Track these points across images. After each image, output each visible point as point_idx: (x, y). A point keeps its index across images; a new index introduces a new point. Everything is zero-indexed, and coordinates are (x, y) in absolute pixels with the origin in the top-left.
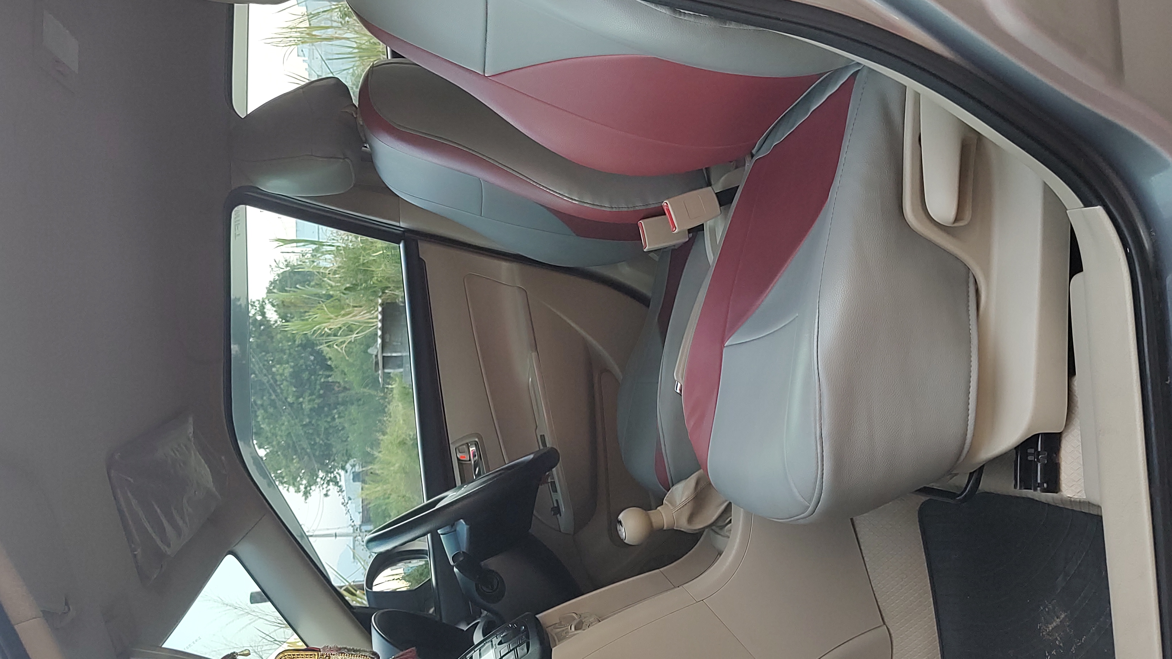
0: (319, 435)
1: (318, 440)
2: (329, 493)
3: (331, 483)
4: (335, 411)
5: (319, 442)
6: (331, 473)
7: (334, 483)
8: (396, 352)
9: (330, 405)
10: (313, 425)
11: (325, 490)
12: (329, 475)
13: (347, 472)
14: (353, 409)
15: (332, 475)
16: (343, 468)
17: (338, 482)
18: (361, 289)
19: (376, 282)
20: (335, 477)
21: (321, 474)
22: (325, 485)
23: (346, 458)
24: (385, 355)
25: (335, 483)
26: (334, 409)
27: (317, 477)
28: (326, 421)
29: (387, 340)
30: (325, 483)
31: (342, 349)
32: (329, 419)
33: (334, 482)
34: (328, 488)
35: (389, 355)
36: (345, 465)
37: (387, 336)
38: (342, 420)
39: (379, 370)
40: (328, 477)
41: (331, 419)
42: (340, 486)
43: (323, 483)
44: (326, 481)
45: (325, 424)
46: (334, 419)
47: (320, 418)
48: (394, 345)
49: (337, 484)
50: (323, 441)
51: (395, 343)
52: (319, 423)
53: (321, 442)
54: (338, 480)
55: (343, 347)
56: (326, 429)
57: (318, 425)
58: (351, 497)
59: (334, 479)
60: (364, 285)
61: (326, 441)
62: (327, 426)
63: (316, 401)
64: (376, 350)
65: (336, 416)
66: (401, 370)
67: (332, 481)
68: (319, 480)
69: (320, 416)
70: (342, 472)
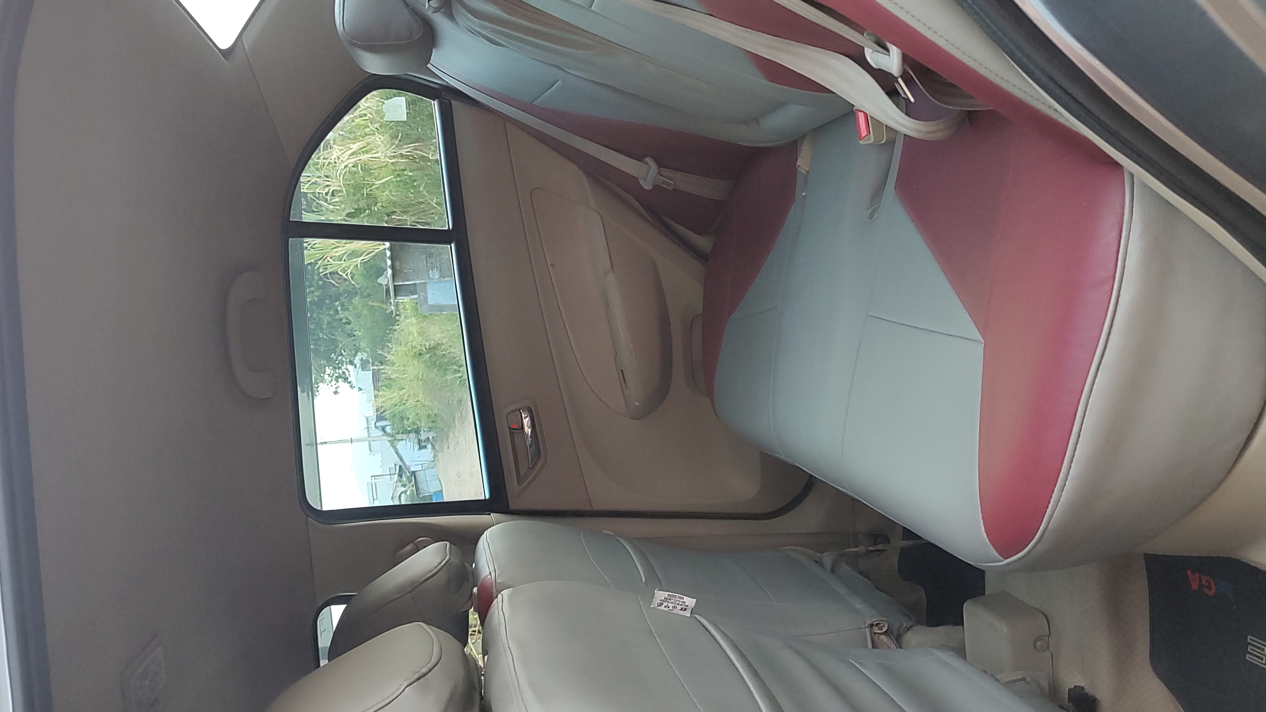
0: (322, 330)
1: (321, 335)
2: (338, 390)
3: (340, 380)
4: (337, 303)
5: (323, 337)
6: (339, 369)
7: (343, 380)
8: (408, 280)
9: (331, 297)
10: (314, 319)
11: (334, 387)
12: (337, 371)
13: (356, 367)
14: (356, 300)
15: (340, 371)
16: (351, 363)
17: (347, 378)
18: (364, 217)
19: (380, 208)
20: (344, 373)
21: (328, 371)
22: (334, 382)
23: (353, 352)
24: (395, 284)
25: (345, 379)
26: (336, 301)
27: (324, 373)
28: (329, 315)
29: (398, 268)
30: (333, 379)
31: (347, 275)
32: (331, 313)
33: (343, 378)
34: (337, 386)
35: (401, 283)
36: (354, 359)
37: (397, 264)
38: (346, 313)
39: (390, 298)
40: (336, 373)
41: (334, 312)
42: (350, 383)
43: (332, 380)
44: (334, 377)
45: (328, 318)
46: (337, 312)
47: (321, 311)
48: (405, 273)
49: (346, 379)
50: (327, 336)
51: (405, 271)
52: (321, 316)
53: (325, 337)
54: (347, 376)
55: (348, 273)
56: (329, 323)
57: (320, 319)
58: (362, 387)
59: (343, 376)
60: (367, 212)
61: (330, 336)
62: (330, 320)
63: (316, 293)
64: (386, 279)
65: (339, 308)
66: (416, 296)
67: (341, 377)
68: (326, 377)
69: (321, 309)
70: (350, 368)
